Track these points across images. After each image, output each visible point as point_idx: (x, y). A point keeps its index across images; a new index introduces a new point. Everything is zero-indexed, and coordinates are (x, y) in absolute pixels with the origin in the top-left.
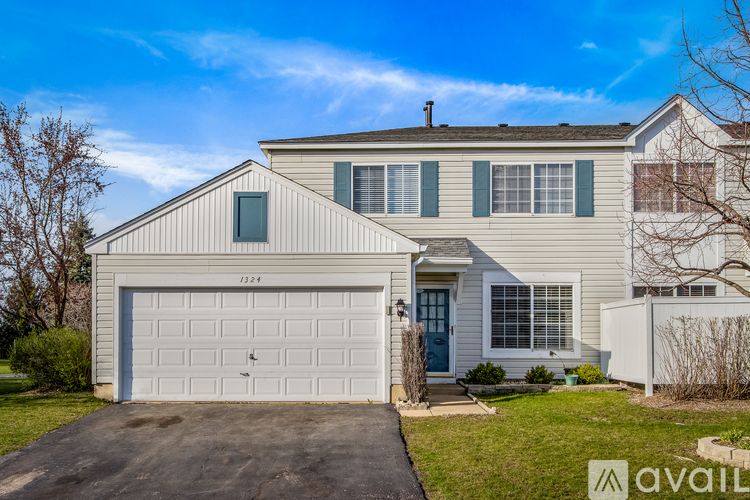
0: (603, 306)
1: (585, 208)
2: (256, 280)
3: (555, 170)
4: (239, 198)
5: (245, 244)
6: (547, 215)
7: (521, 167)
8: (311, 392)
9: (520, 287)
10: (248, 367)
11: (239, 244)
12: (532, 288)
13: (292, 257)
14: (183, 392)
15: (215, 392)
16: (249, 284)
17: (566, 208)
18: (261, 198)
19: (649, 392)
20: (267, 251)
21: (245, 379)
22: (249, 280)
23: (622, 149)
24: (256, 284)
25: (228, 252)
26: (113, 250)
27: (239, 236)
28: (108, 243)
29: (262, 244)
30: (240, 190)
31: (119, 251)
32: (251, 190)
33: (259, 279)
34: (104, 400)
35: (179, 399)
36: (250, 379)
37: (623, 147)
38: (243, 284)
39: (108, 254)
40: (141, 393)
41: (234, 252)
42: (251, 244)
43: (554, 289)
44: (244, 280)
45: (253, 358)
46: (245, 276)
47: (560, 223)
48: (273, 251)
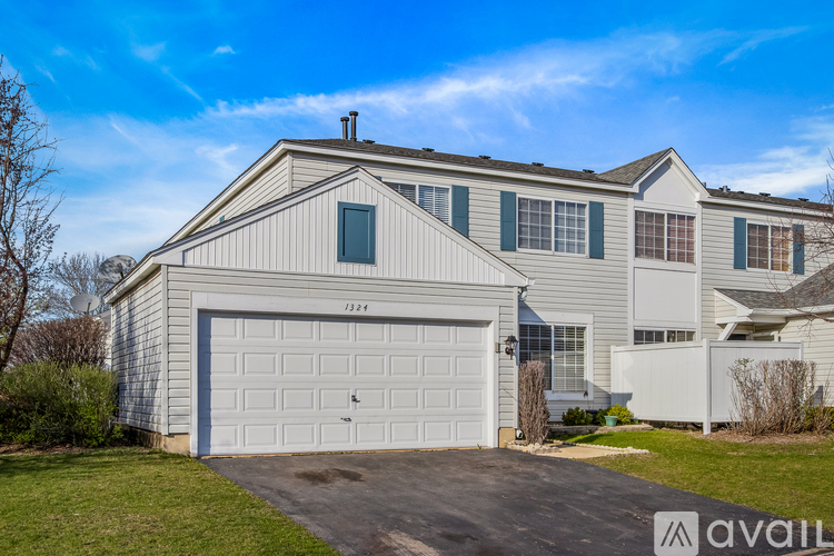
0: (613, 348)
1: (597, 252)
2: (362, 309)
3: (571, 208)
4: (345, 209)
5: (350, 265)
6: (565, 254)
7: (543, 202)
8: (417, 439)
9: (542, 327)
10: (350, 410)
11: (344, 265)
12: (553, 328)
13: (400, 283)
14: (275, 443)
15: (313, 441)
16: (355, 313)
17: (581, 249)
18: (368, 212)
19: (707, 430)
20: (374, 276)
21: (347, 424)
22: (356, 308)
23: (626, 194)
24: (362, 313)
25: (332, 273)
26: (189, 262)
27: (344, 256)
28: (184, 252)
29: (369, 267)
30: (345, 201)
31: (197, 264)
32: (357, 202)
33: (365, 308)
34: (176, 456)
35: (270, 451)
36: (352, 424)
37: (627, 193)
38: (348, 313)
39: (183, 266)
40: (222, 445)
41: (338, 273)
42: (356, 266)
43: (570, 330)
44: (350, 307)
45: (355, 400)
46: (350, 303)
47: (575, 263)
48: (380, 276)
